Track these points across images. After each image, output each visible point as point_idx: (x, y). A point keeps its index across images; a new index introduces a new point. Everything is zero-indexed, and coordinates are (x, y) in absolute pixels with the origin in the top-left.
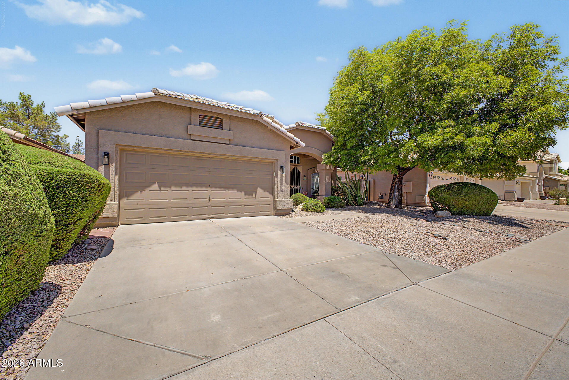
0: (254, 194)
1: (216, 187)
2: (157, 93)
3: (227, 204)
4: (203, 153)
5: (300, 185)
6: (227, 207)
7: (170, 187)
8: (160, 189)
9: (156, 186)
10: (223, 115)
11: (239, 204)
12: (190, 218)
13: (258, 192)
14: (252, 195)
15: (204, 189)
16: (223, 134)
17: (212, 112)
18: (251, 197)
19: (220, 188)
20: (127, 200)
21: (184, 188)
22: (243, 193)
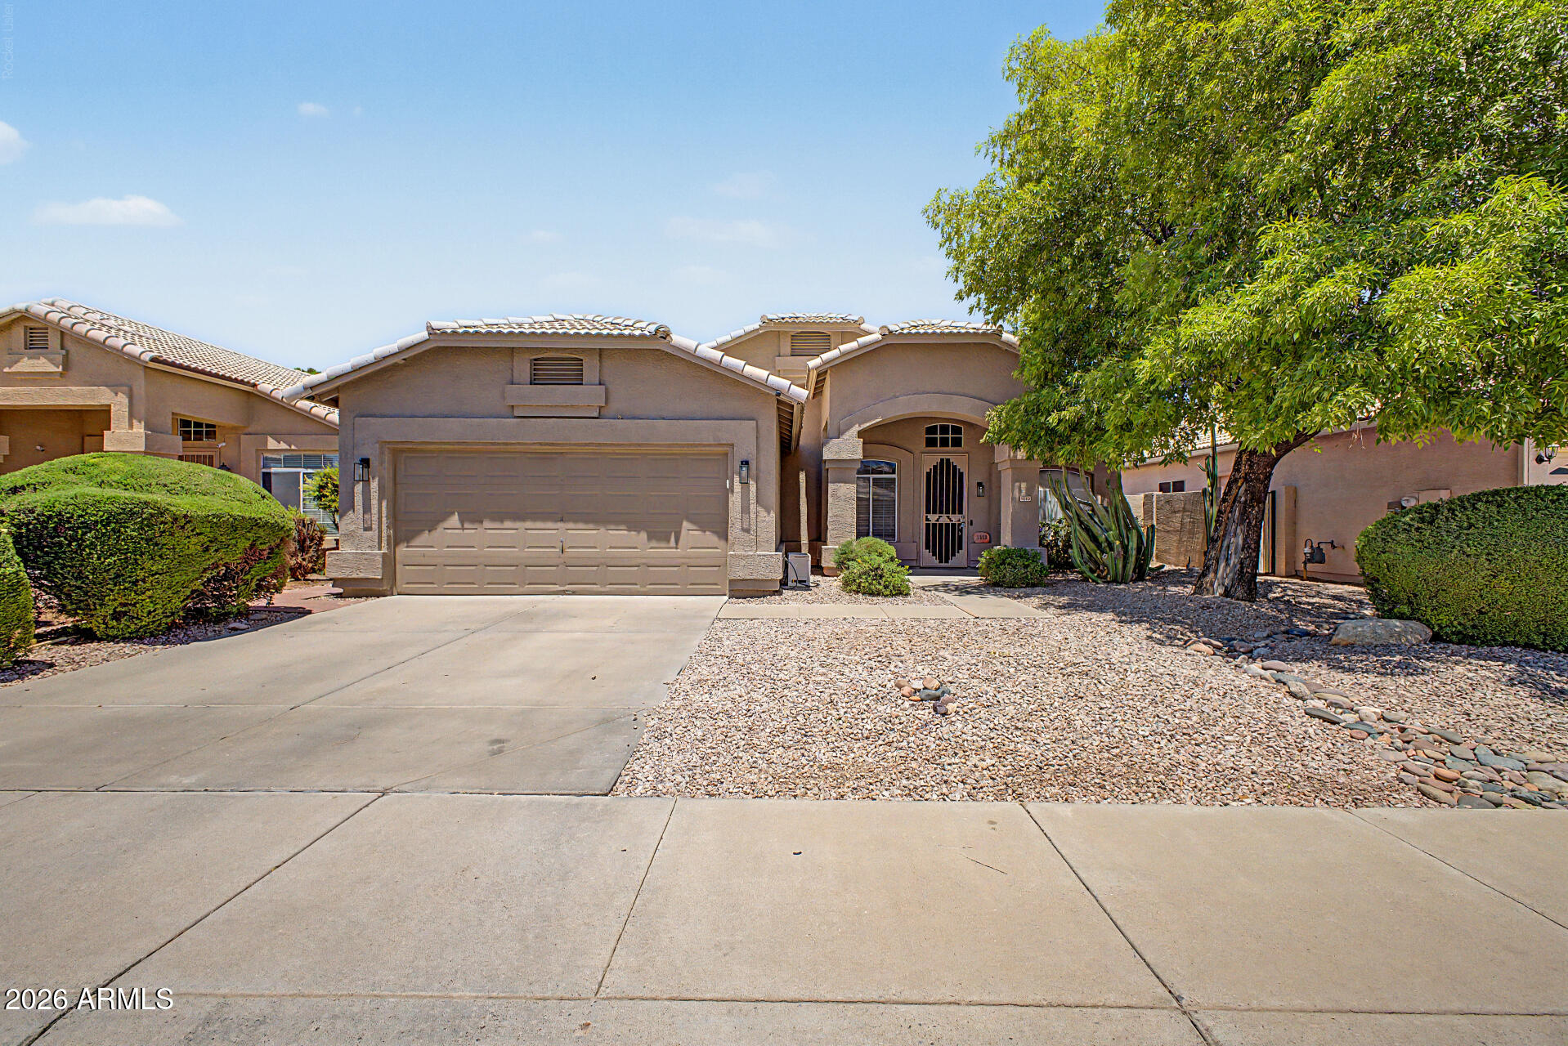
0: (673, 539)
1: (576, 521)
2: (432, 331)
3: (603, 560)
4: (541, 444)
5: (961, 512)
6: (603, 568)
7: (481, 522)
8: (463, 525)
9: (454, 520)
10: (583, 350)
11: (633, 562)
12: (522, 590)
13: (684, 532)
14: (668, 541)
15: (550, 525)
16: (586, 396)
17: (557, 350)
18: (663, 545)
19: (586, 522)
20: (407, 547)
21: (508, 524)
22: (644, 535)
